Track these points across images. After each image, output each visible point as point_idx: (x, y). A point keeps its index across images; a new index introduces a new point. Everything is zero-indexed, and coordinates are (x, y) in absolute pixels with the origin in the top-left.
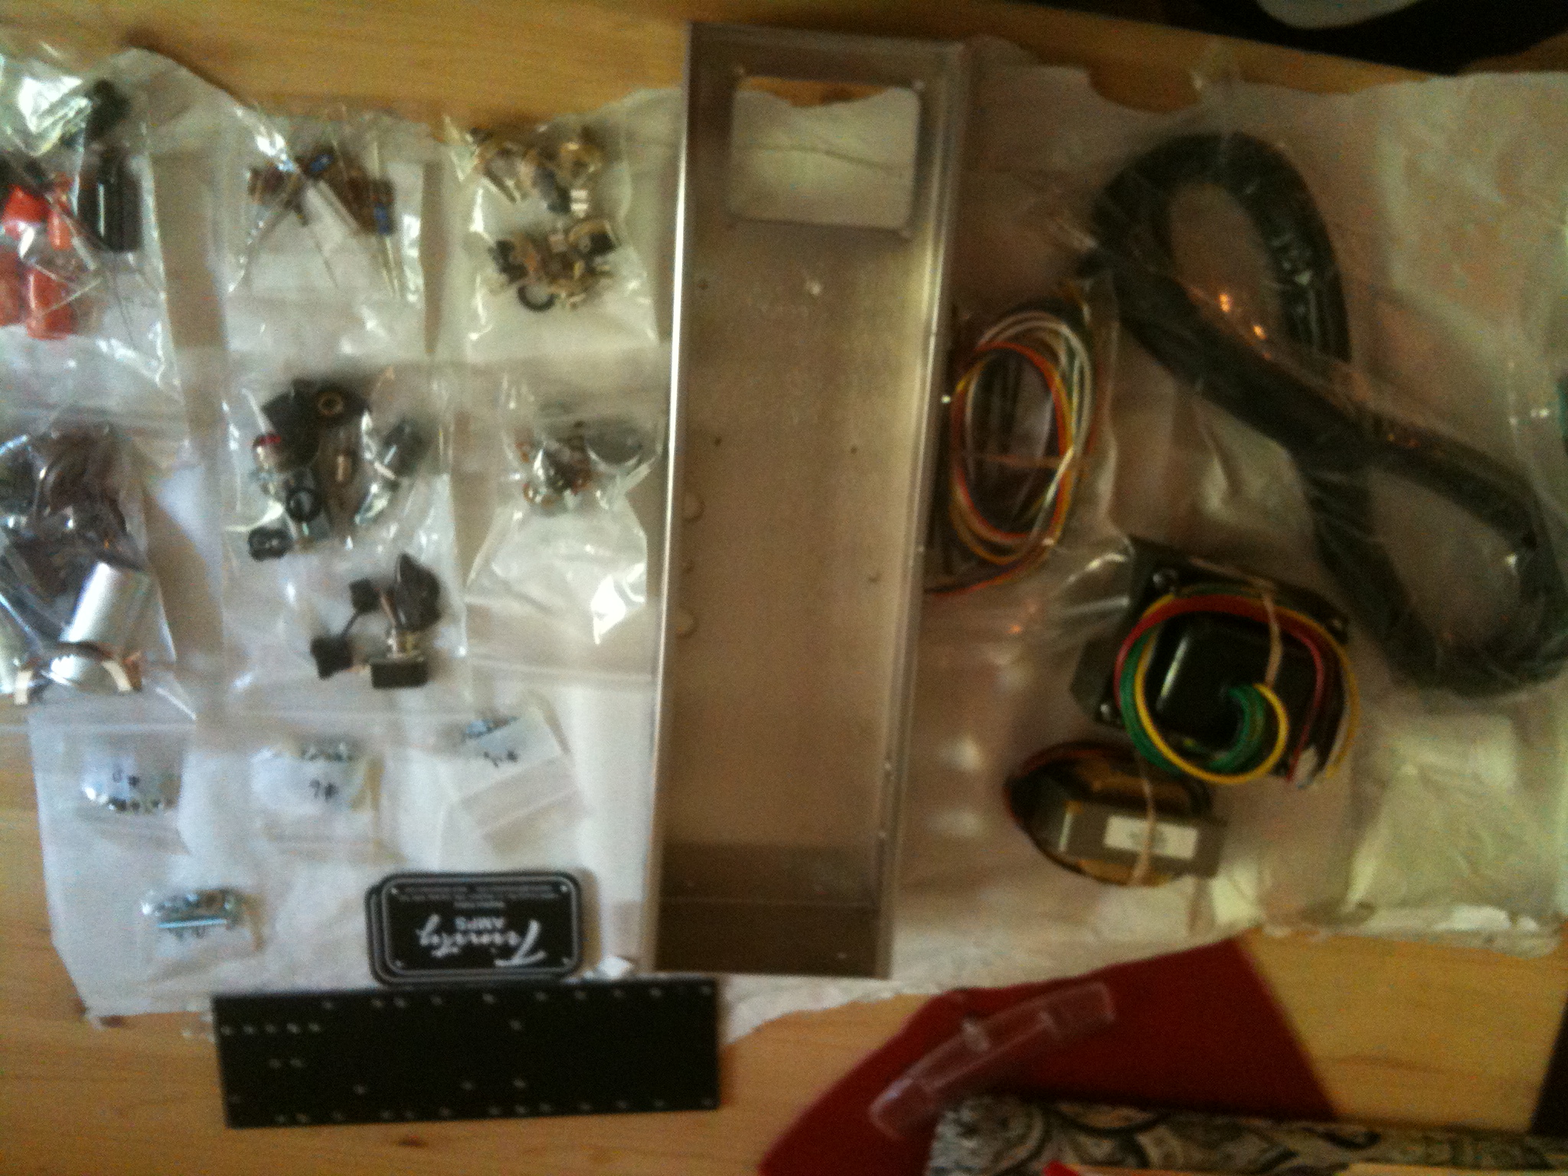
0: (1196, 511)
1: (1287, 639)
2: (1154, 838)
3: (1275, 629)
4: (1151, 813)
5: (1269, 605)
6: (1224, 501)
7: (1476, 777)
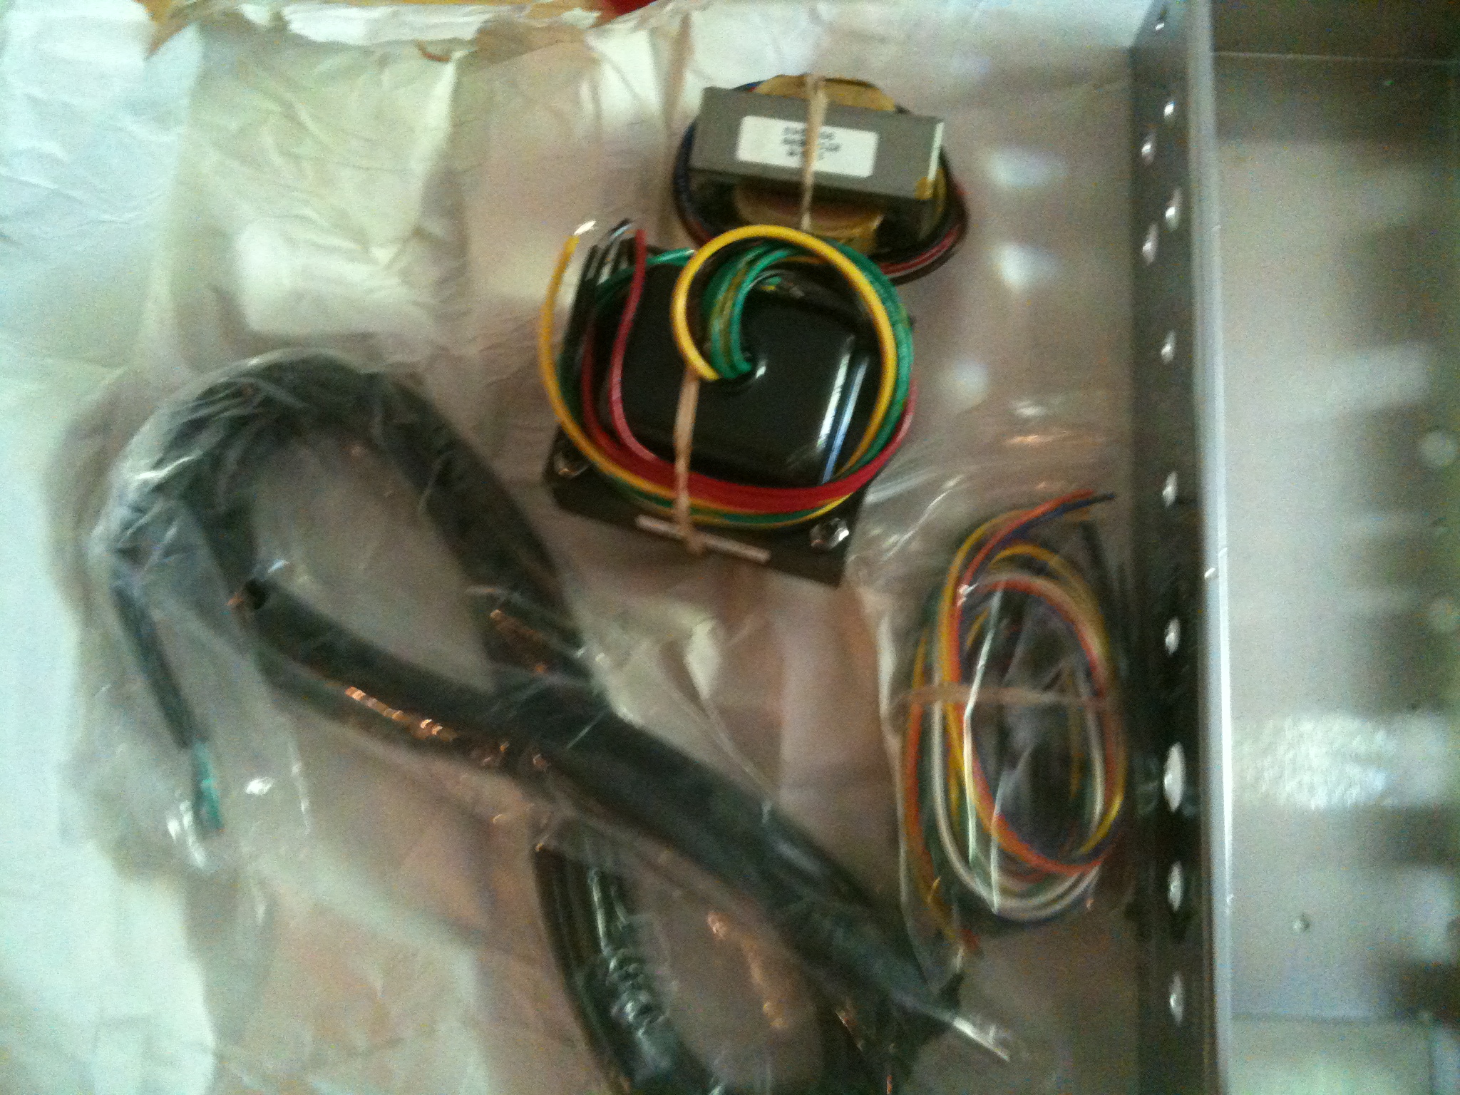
0: (727, 619)
1: (667, 453)
2: (805, 145)
3: (681, 466)
4: (809, 180)
5: (684, 500)
6: (688, 636)
7: (291, 242)
